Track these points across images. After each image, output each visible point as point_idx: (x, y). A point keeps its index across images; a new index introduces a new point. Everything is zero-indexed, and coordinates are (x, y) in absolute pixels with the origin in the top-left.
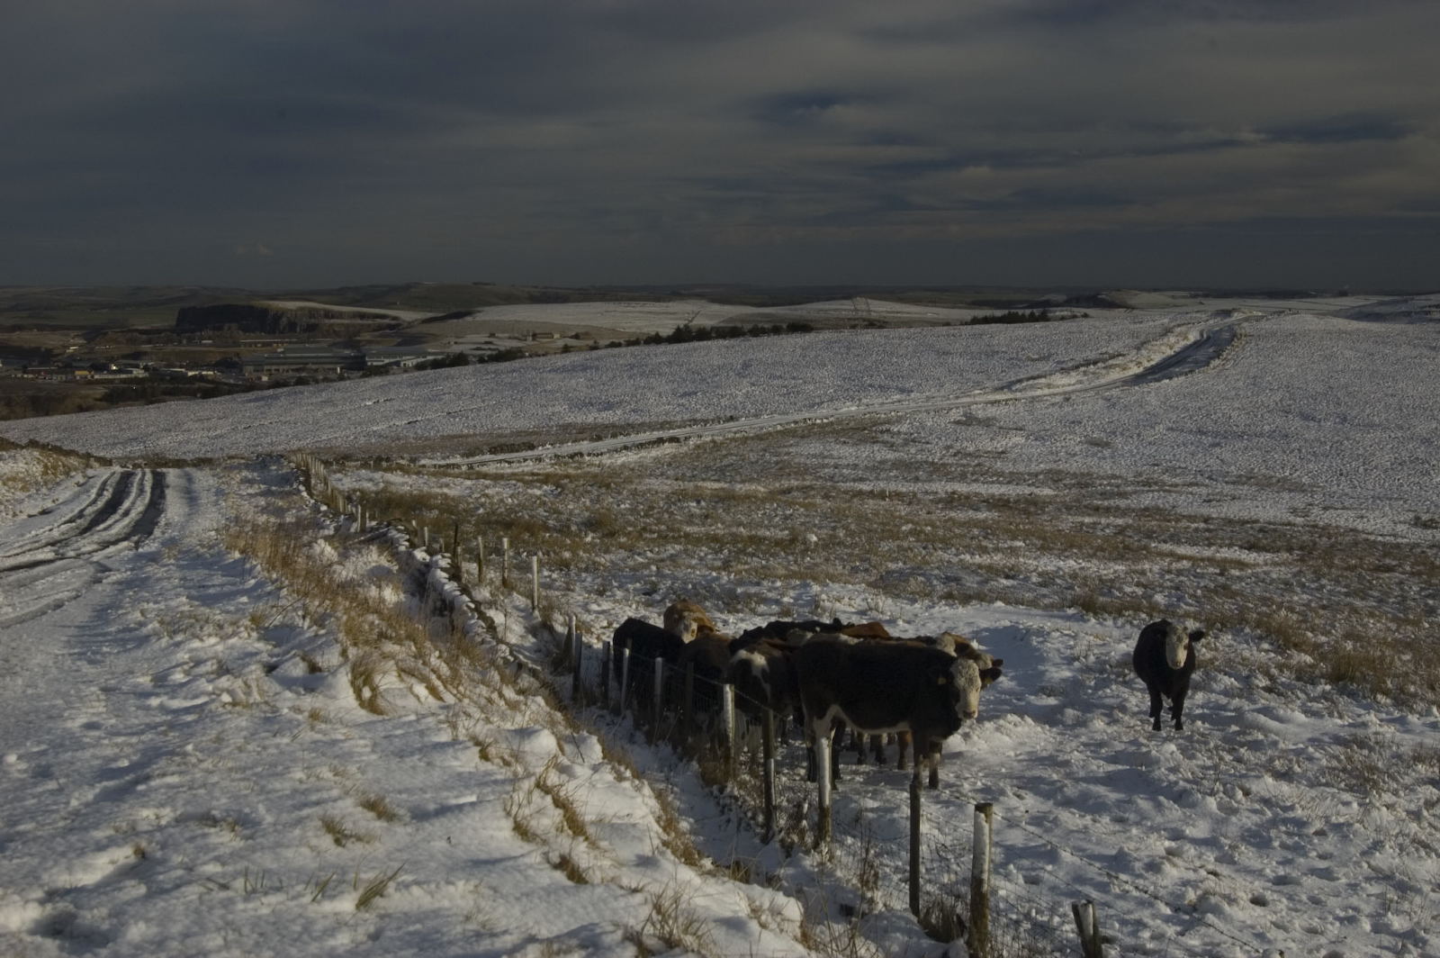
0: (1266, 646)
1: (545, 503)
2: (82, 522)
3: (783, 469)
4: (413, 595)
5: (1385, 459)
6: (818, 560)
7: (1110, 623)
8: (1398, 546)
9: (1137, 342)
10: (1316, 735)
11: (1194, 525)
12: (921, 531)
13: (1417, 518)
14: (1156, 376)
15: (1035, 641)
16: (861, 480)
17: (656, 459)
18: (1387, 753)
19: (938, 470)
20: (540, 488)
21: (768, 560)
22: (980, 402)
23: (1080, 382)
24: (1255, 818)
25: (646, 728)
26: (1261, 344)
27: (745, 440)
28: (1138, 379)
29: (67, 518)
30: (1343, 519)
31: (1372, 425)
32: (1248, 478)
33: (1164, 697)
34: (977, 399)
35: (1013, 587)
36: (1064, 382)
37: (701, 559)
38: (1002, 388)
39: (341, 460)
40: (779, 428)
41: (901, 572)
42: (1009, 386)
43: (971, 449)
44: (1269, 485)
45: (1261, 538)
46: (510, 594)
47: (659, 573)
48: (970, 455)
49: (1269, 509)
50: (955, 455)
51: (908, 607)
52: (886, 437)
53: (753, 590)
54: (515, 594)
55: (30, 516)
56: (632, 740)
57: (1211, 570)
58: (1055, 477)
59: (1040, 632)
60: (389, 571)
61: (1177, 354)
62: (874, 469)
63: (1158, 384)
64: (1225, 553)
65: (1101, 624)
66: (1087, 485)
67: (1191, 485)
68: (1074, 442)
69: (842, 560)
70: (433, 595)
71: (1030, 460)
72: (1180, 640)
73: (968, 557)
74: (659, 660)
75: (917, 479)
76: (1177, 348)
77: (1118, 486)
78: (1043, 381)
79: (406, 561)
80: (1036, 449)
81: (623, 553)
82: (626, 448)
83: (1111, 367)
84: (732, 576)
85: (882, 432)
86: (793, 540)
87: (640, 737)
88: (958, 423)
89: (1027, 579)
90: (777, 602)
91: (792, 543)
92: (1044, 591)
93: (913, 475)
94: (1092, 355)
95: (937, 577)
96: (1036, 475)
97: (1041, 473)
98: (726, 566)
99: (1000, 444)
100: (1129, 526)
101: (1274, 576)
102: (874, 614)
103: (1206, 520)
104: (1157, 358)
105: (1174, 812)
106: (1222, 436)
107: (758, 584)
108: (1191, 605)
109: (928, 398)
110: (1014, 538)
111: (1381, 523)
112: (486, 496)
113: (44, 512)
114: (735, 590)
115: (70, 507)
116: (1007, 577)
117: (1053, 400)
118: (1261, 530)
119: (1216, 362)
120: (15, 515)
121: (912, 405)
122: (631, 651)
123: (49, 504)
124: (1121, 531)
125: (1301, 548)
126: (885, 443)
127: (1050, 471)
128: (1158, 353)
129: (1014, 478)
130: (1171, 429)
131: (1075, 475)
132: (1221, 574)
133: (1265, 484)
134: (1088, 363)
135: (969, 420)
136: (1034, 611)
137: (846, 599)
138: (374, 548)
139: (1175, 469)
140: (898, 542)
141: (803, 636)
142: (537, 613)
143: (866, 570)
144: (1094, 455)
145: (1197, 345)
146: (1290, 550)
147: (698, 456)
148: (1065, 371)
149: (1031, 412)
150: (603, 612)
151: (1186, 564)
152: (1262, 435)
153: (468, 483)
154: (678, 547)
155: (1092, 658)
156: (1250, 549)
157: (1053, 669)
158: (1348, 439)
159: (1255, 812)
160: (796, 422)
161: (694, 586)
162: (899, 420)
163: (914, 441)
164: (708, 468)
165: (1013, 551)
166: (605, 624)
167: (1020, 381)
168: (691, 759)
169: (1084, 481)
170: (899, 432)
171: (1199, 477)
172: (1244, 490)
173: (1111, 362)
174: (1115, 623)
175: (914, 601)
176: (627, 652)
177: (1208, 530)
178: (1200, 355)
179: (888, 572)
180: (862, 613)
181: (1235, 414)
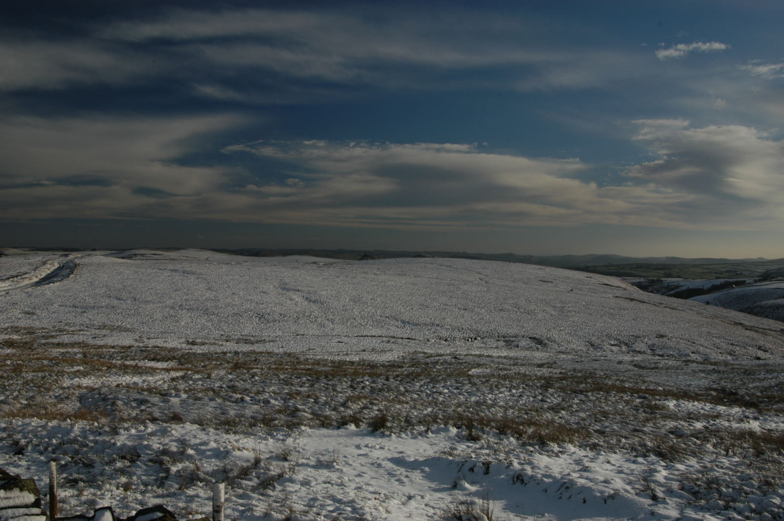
9: (33, 267)
13: (188, 341)
14: (47, 282)
23: (11, 285)
28: (38, 284)
31: (148, 302)
36: (4, 285)
63: (48, 286)
67: (80, 331)
68: (17, 313)
83: (24, 278)
94: (14, 273)
96: (6, 329)
104: (44, 275)
119: (72, 276)
127: (12, 327)
128: (44, 272)
130: (61, 306)
131: (25, 329)
134: (13, 277)
139: (70, 324)
144: (29, 318)
145: (60, 269)
158: (140, 308)
171: (82, 327)
181: (87, 298)
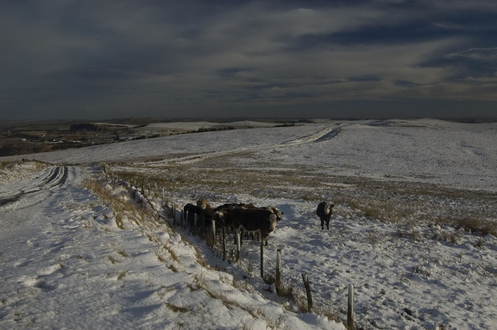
0: (349, 208)
1: (166, 174)
2: (47, 180)
3: (227, 165)
4: (132, 198)
5: (378, 160)
6: (236, 188)
7: (310, 203)
8: (381, 182)
9: (317, 131)
10: (362, 230)
11: (331, 178)
12: (263, 180)
13: (386, 175)
14: (322, 140)
15: (292, 208)
16: (247, 167)
17: (195, 163)
18: (379, 234)
19: (267, 164)
20: (164, 170)
21: (223, 188)
22: (277, 147)
23: (302, 142)
24: (347, 251)
25: (192, 232)
26: (347, 132)
27: (217, 157)
28: (317, 141)
29: (43, 179)
30: (368, 176)
31: (374, 152)
32: (344, 166)
33: (324, 221)
34: (276, 146)
35: (286, 194)
36: (298, 142)
37: (206, 188)
38: (283, 143)
39: (113, 163)
40: (226, 154)
41: (258, 191)
42: (284, 143)
43: (275, 159)
44: (350, 167)
45: (347, 181)
46: (157, 198)
47: (195, 192)
48: (275, 160)
49: (350, 173)
50: (271, 161)
51: (260, 200)
52: (253, 156)
53: (220, 196)
54: (158, 198)
55: (33, 179)
56: (189, 235)
57: (336, 189)
58: (296, 166)
59: (293, 205)
60: (126, 192)
61: (327, 134)
62: (250, 164)
63: (322, 142)
64: (339, 185)
65: (308, 203)
66: (304, 168)
67: (331, 167)
68: (301, 157)
69: (243, 188)
70: (137, 198)
71: (290, 162)
72: (328, 207)
73: (274, 186)
74: (196, 214)
75: (261, 167)
76: (327, 133)
77: (312, 168)
78: (293, 141)
79: (130, 189)
80: (291, 159)
81: (186, 187)
82: (186, 160)
83: (310, 138)
84: (214, 192)
85: (252, 155)
86: (230, 183)
87: (191, 234)
88: (272, 152)
89: (289, 192)
90: (226, 199)
91: (230, 184)
92: (294, 195)
93: (260, 166)
94: (305, 135)
95: (267, 192)
96: (292, 165)
97: (293, 165)
98: (213, 190)
99: (282, 158)
100: (315, 178)
101: (351, 190)
102: (251, 201)
103: (334, 176)
104: (322, 136)
105: (327, 250)
106: (338, 155)
107: (221, 194)
108: (331, 198)
109: (264, 146)
110: (286, 182)
111: (377, 176)
112: (151, 172)
113: (37, 178)
114: (215, 196)
115: (44, 176)
116: (285, 191)
117: (296, 146)
118: (348, 179)
119: (336, 137)
120: (29, 179)
121: (260, 148)
122: (188, 212)
123: (38, 176)
124: (313, 179)
125: (358, 183)
126: (253, 158)
127: (295, 164)
128: (321, 135)
129: (286, 166)
130: (325, 153)
131: (301, 165)
132: (338, 190)
133: (349, 167)
134: (304, 137)
135: (274, 152)
136: (292, 200)
137: (244, 198)
138: (121, 186)
139: (326, 163)
140: (257, 183)
141: (233, 207)
142: (164, 202)
143: (249, 190)
144: (306, 160)
145: (331, 132)
146: (355, 183)
147: (205, 162)
148: (299, 139)
149: (290, 149)
150: (181, 202)
151: (329, 187)
152: (348, 155)
153: (146, 169)
154: (200, 185)
155: (306, 212)
156: (345, 183)
157: (296, 215)
158: (369, 155)
159: (347, 249)
160: (230, 153)
161: (204, 195)
162: (257, 152)
163: (260, 157)
164: (208, 165)
165: (286, 185)
166: (182, 205)
167: (287, 142)
168: (204, 239)
169: (304, 167)
170: (257, 155)
172: (343, 168)
173: (310, 137)
174: (312, 203)
175: (261, 198)
176: (187, 212)
177: (335, 179)
178: (332, 135)
179: (255, 191)
180: (248, 201)
181: (341, 149)
